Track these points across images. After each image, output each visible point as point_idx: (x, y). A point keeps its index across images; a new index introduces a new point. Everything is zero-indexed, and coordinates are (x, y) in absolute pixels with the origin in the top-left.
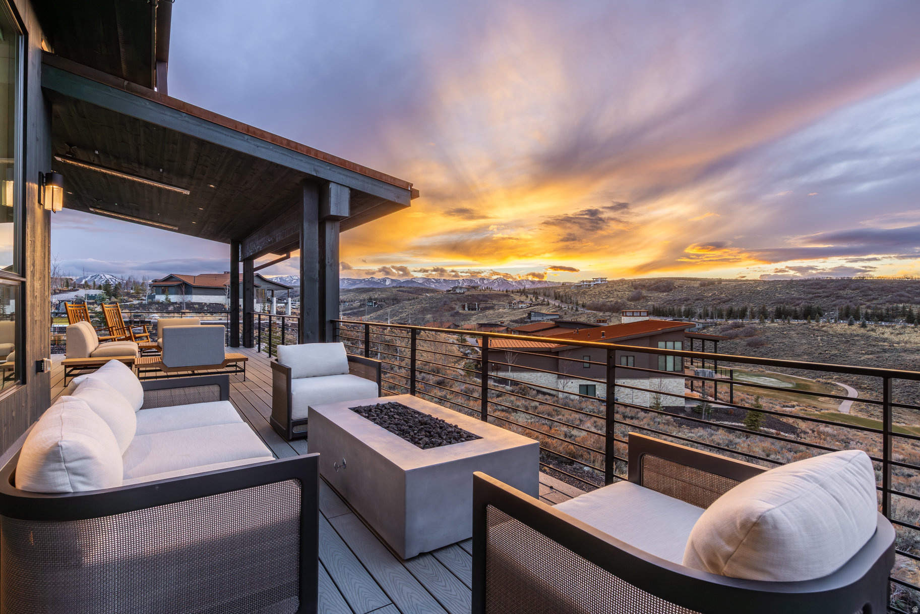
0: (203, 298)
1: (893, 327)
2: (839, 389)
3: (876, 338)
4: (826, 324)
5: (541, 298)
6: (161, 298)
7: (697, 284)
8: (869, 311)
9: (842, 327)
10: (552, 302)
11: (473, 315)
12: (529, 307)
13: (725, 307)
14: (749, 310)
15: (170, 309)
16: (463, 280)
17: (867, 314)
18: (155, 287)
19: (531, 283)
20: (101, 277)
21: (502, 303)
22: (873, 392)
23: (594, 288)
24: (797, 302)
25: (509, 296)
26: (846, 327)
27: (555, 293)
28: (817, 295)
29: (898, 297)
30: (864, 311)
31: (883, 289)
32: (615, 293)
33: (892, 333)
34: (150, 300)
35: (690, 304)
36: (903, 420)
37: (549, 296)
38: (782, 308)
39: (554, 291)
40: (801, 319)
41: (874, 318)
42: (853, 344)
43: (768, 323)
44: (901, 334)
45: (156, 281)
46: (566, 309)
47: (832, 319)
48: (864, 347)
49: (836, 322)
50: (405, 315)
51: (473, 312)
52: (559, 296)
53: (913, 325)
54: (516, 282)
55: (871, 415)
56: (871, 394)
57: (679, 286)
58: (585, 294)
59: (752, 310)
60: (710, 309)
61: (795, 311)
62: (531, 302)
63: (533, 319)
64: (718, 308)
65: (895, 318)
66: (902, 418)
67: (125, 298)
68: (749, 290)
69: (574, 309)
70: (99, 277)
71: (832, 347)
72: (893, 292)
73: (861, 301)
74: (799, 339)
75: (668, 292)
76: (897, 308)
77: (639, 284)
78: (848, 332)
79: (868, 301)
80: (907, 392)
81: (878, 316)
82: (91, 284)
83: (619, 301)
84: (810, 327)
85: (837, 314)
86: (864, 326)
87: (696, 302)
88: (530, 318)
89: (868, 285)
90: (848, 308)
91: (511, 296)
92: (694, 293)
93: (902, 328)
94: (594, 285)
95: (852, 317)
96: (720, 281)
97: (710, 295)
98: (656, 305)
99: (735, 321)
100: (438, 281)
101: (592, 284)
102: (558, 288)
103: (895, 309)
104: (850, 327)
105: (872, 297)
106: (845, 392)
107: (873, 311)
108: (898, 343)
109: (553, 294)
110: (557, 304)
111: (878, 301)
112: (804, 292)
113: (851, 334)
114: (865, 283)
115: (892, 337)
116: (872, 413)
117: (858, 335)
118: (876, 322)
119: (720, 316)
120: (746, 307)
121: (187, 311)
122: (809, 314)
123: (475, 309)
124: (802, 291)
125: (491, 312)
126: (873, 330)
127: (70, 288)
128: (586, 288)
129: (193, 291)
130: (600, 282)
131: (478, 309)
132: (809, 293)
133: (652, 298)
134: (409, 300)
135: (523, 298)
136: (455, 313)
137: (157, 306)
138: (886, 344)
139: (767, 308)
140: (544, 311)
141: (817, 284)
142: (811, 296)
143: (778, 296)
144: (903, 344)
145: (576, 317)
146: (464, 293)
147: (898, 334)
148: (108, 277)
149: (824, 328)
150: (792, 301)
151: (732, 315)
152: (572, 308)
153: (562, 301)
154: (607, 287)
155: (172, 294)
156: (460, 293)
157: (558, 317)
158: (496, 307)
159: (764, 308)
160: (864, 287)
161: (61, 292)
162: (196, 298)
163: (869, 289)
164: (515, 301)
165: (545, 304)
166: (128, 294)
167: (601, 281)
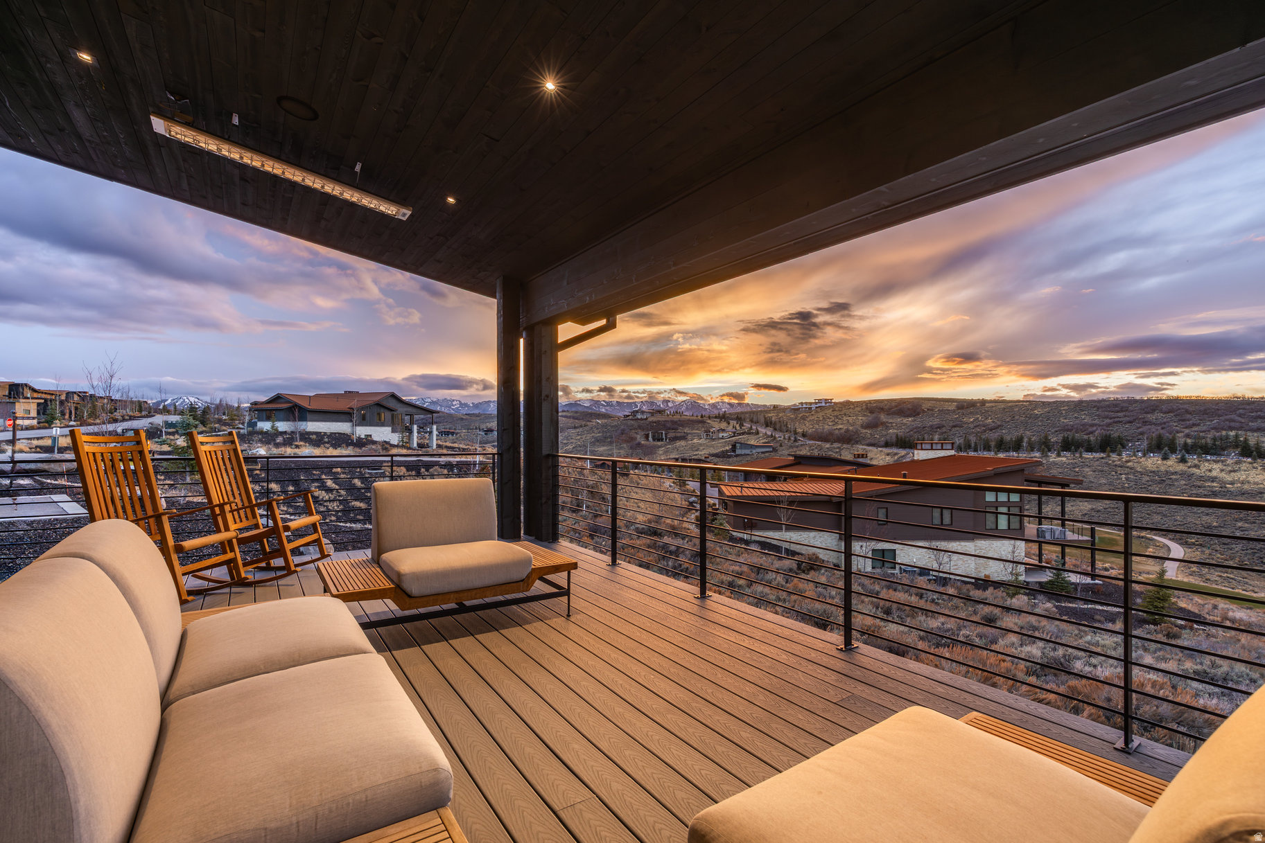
0: (322, 426)
1: (1223, 461)
2: (1158, 544)
3: (1201, 477)
4: (1132, 458)
5: (747, 425)
6: (265, 426)
7: (953, 407)
8: (1189, 441)
9: (1153, 462)
10: (762, 430)
11: (661, 447)
12: (734, 436)
13: (993, 436)
14: (1026, 440)
15: (278, 441)
16: (642, 402)
17: (1186, 444)
18: (256, 410)
19: (728, 406)
20: (184, 400)
21: (697, 431)
22: (1204, 549)
23: (817, 412)
24: (1090, 429)
25: (705, 422)
26: (1159, 462)
27: (765, 418)
28: (1116, 420)
29: (1227, 423)
30: (1182, 441)
31: (1205, 412)
32: (845, 418)
33: (1222, 470)
34: (250, 429)
35: (945, 432)
36: (1251, 588)
37: (757, 422)
38: (1070, 438)
39: (764, 416)
40: (1096, 452)
41: (1196, 450)
42: (1170, 485)
43: (1053, 457)
44: (1234, 471)
45: (256, 404)
46: (782, 439)
47: (1138, 451)
48: (1185, 489)
49: (1144, 455)
50: (571, 447)
51: (659, 443)
52: (771, 423)
53: (1249, 460)
54: (709, 404)
55: (1206, 580)
56: (1203, 552)
57: (928, 409)
58: (804, 419)
59: (1030, 439)
60: (973, 439)
61: (1089, 441)
62: (734, 430)
63: (738, 452)
64: (983, 437)
65: (1224, 450)
66: (1250, 585)
67: (217, 425)
68: (1024, 414)
69: (792, 439)
70: (181, 400)
71: (1141, 488)
72: (1219, 416)
73: (1177, 428)
74: (1095, 477)
75: (914, 416)
76: (1227, 437)
77: (876, 407)
78: (1163, 469)
79: (1186, 428)
80: (1251, 549)
81: (1201, 448)
82: (172, 408)
83: (851, 428)
84: (1110, 462)
85: (1145, 444)
86: (1183, 460)
87: (953, 430)
88: (734, 451)
89: (1186, 406)
90: (1160, 437)
91: (708, 423)
92: (949, 418)
93: (1236, 463)
94: (816, 407)
95: (1166, 448)
96: (983, 402)
97: (972, 420)
98: (901, 433)
99: (1008, 454)
100: (609, 404)
101: (814, 406)
102: (769, 412)
103: (1224, 438)
104: (1165, 462)
105: (1191, 422)
106: (1166, 549)
107: (1194, 441)
108: (1232, 483)
109: (762, 420)
110: (769, 433)
111: (1200, 427)
112: (1098, 415)
113: (1167, 471)
114: (1181, 404)
115: (1223, 475)
116: (1208, 577)
117: (1176, 472)
118: (1199, 455)
119: (987, 448)
120: (1022, 435)
121: (302, 443)
122: (1108, 445)
123: (662, 440)
124: (1096, 415)
125: (683, 443)
126: (1196, 466)
127: (144, 413)
128: (805, 412)
129: (309, 416)
130: (823, 404)
131: (666, 440)
132: (1107, 417)
133: (895, 425)
134: (575, 428)
135: (723, 425)
136: (637, 444)
137: (260, 436)
138: (1215, 484)
139: (1050, 438)
140: (752, 442)
141: (1116, 406)
142: (1108, 421)
143: (1063, 422)
144: (1239, 485)
145: (795, 449)
146: (646, 419)
147: (1231, 471)
148: (192, 399)
149: (1129, 464)
150: (1084, 428)
151: (1003, 447)
152: (789, 439)
153: (775, 429)
154: (833, 411)
155: (279, 420)
156: (641, 419)
157: (771, 449)
158: (689, 437)
159: (1046, 437)
160: (1179, 409)
161: (132, 418)
162: (312, 426)
163: (1187, 412)
164: (714, 429)
165: (753, 433)
166: (219, 421)
167: (826, 403)
